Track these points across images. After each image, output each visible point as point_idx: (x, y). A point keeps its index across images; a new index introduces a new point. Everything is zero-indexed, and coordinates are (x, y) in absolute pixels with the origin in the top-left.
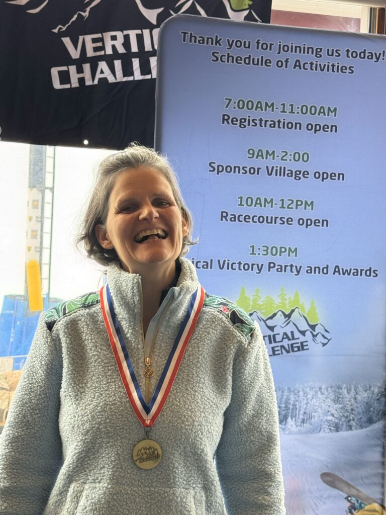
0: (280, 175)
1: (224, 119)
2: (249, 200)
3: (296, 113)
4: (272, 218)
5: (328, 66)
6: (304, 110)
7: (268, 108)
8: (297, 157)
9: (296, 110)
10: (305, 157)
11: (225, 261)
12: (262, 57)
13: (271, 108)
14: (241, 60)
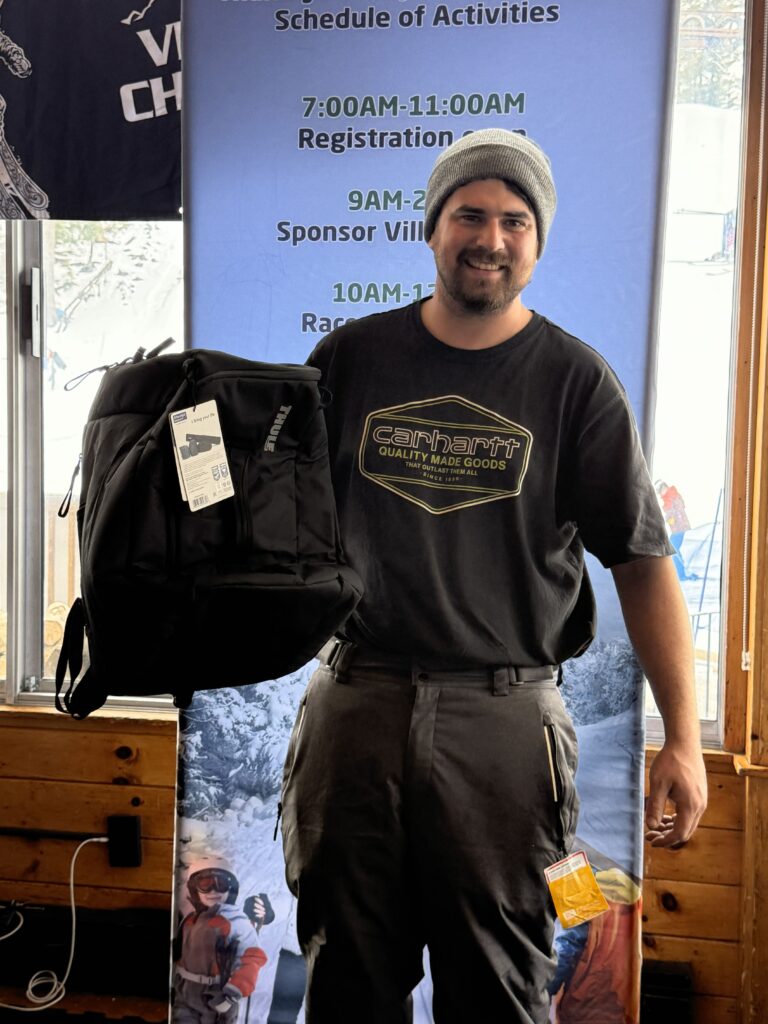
0: (413, 238)
1: (302, 139)
2: (355, 289)
3: (441, 113)
5: (505, 10)
6: (459, 105)
7: (384, 108)
9: (440, 107)
12: (371, 10)
13: (392, 108)
14: (331, 20)
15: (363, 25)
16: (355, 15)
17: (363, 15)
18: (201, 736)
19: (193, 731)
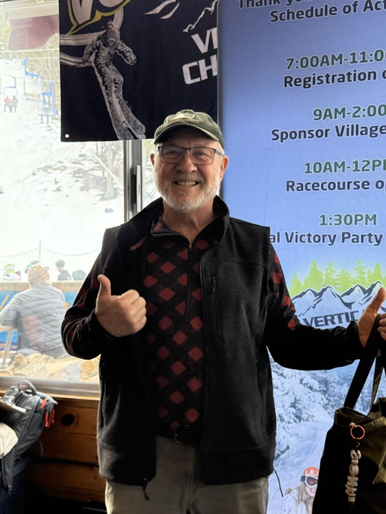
0: (352, 134)
1: (286, 82)
2: (318, 166)
3: (369, 61)
4: (344, 183)
6: (380, 56)
7: (335, 61)
8: (373, 111)
9: (368, 58)
10: (382, 110)
11: (293, 234)
12: (326, 6)
13: (339, 60)
14: (303, 14)
15: (321, 15)
16: (316, 10)
17: (322, 10)
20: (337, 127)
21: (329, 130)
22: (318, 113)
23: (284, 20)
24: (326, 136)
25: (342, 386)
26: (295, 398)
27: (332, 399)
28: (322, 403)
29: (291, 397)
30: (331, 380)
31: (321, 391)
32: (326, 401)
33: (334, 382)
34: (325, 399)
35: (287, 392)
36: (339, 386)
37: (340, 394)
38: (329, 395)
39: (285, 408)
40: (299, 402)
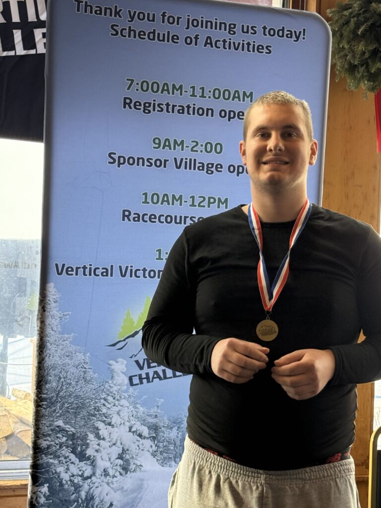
0: (190, 169)
1: (125, 103)
2: (155, 197)
3: (207, 97)
4: (181, 217)
5: (243, 44)
6: (217, 94)
7: (175, 91)
8: (210, 148)
9: (207, 94)
10: (218, 148)
11: (127, 267)
12: (169, 32)
13: (179, 91)
15: (163, 40)
16: (159, 34)
17: (164, 35)
18: (48, 487)
19: (42, 484)
20: (175, 159)
21: (168, 160)
22: (157, 141)
23: (125, 36)
24: (165, 166)
25: (172, 430)
26: (123, 448)
27: (161, 445)
28: (151, 450)
29: (119, 447)
30: (161, 424)
31: (150, 437)
32: (154, 448)
33: (163, 426)
34: (154, 446)
35: (114, 443)
36: (168, 430)
37: (169, 439)
38: (159, 442)
39: (112, 460)
40: (127, 452)
